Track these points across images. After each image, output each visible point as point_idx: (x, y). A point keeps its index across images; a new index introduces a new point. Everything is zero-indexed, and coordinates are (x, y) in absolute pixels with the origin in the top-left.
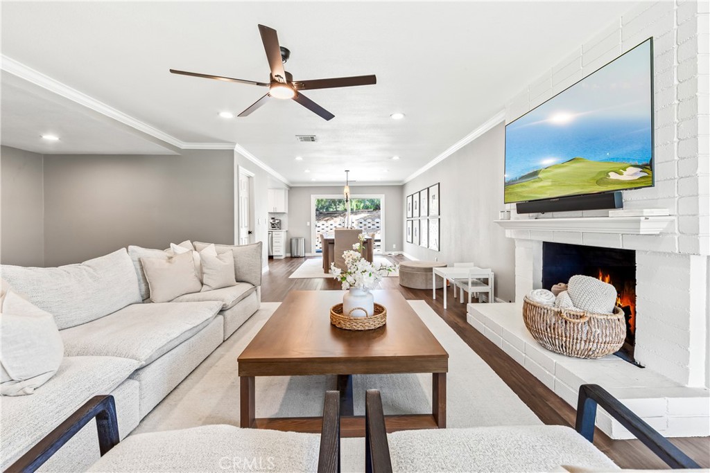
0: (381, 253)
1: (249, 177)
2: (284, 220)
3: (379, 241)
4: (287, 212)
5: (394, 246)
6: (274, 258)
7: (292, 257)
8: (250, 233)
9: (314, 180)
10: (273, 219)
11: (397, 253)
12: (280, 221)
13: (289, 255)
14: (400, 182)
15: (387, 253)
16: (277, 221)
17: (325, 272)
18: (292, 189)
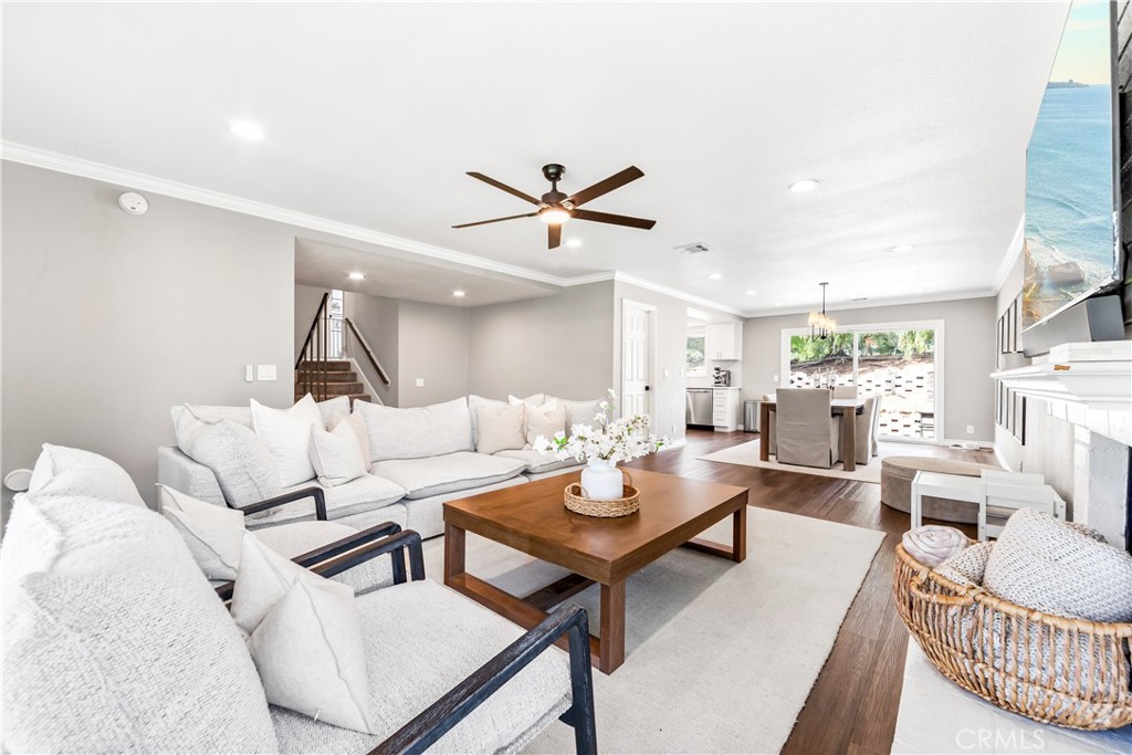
0: (934, 441)
1: (648, 312)
2: (736, 371)
3: (931, 415)
4: (740, 359)
5: (970, 429)
6: (716, 429)
7: (745, 432)
8: (647, 388)
9: (778, 304)
10: (717, 369)
11: (976, 444)
12: (729, 373)
13: (741, 427)
14: (989, 289)
15: (950, 443)
16: (722, 373)
17: (762, 459)
18: (748, 322)
